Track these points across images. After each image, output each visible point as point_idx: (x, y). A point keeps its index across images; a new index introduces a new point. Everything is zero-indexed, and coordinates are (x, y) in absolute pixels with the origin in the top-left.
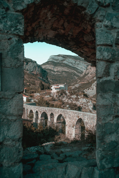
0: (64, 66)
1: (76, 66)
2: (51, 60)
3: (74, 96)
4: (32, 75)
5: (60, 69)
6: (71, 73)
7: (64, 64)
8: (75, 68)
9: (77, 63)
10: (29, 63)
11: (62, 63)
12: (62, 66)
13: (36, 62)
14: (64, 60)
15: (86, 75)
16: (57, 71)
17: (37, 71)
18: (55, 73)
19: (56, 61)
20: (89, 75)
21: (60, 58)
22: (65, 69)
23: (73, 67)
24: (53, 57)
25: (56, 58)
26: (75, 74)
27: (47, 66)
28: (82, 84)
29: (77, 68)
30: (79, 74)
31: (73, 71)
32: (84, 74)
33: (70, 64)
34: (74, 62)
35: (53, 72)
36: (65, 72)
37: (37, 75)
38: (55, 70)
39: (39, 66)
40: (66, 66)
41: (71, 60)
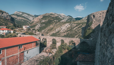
0: (22, 17)
1: (28, 18)
2: (16, 13)
5: (20, 18)
6: (26, 21)
9: (29, 16)
10: (4, 13)
13: (8, 13)
14: (23, 15)
15: (33, 22)
16: (19, 19)
17: (9, 18)
18: (18, 20)
20: (34, 22)
21: (21, 13)
22: (23, 19)
25: (19, 13)
26: (28, 21)
27: (14, 16)
30: (30, 22)
32: (32, 21)
33: (26, 17)
34: (27, 16)
35: (17, 19)
37: (8, 20)
38: (18, 18)
39: (10, 16)
40: (24, 17)
41: (26, 15)
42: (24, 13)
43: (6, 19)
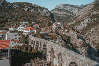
1: (72, 11)
2: (57, 8)
3: (66, 30)
4: (45, 17)
5: (62, 13)
6: (69, 16)
7: (65, 10)
8: (71, 12)
9: (72, 9)
10: (44, 10)
11: (64, 9)
12: (63, 11)
13: (47, 9)
14: (65, 8)
15: (78, 16)
16: (61, 15)
17: (48, 15)
18: (59, 16)
19: (60, 8)
20: (80, 17)
21: (63, 6)
22: (66, 13)
23: (70, 12)
24: (58, 6)
25: (60, 6)
26: (71, 16)
27: (55, 11)
28: (75, 22)
29: (73, 12)
30: (74, 16)
31: (70, 14)
32: (76, 16)
33: (69, 10)
34: (71, 9)
35: (58, 15)
36: (65, 15)
37: (48, 17)
38: (59, 14)
39: (49, 12)
40: (66, 11)
41: (69, 7)
42: (67, 5)
43: (46, 16)
